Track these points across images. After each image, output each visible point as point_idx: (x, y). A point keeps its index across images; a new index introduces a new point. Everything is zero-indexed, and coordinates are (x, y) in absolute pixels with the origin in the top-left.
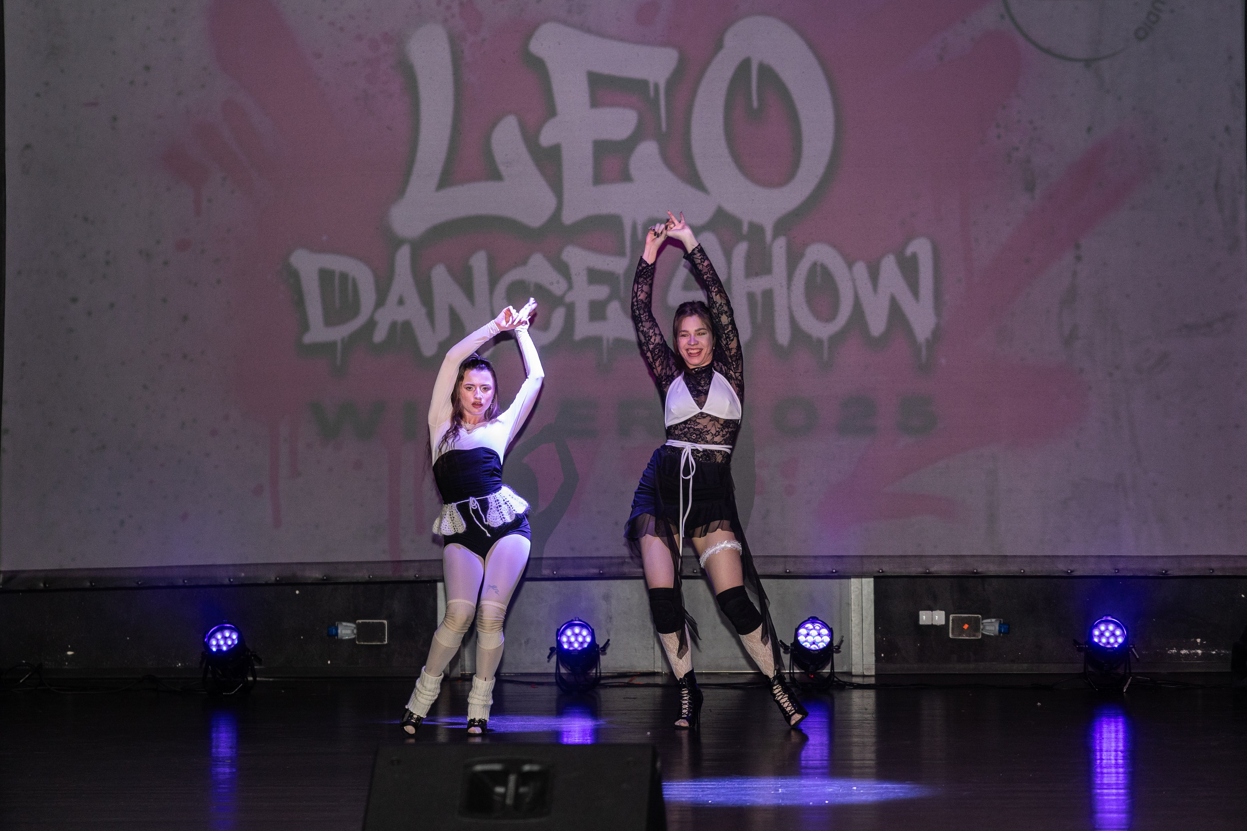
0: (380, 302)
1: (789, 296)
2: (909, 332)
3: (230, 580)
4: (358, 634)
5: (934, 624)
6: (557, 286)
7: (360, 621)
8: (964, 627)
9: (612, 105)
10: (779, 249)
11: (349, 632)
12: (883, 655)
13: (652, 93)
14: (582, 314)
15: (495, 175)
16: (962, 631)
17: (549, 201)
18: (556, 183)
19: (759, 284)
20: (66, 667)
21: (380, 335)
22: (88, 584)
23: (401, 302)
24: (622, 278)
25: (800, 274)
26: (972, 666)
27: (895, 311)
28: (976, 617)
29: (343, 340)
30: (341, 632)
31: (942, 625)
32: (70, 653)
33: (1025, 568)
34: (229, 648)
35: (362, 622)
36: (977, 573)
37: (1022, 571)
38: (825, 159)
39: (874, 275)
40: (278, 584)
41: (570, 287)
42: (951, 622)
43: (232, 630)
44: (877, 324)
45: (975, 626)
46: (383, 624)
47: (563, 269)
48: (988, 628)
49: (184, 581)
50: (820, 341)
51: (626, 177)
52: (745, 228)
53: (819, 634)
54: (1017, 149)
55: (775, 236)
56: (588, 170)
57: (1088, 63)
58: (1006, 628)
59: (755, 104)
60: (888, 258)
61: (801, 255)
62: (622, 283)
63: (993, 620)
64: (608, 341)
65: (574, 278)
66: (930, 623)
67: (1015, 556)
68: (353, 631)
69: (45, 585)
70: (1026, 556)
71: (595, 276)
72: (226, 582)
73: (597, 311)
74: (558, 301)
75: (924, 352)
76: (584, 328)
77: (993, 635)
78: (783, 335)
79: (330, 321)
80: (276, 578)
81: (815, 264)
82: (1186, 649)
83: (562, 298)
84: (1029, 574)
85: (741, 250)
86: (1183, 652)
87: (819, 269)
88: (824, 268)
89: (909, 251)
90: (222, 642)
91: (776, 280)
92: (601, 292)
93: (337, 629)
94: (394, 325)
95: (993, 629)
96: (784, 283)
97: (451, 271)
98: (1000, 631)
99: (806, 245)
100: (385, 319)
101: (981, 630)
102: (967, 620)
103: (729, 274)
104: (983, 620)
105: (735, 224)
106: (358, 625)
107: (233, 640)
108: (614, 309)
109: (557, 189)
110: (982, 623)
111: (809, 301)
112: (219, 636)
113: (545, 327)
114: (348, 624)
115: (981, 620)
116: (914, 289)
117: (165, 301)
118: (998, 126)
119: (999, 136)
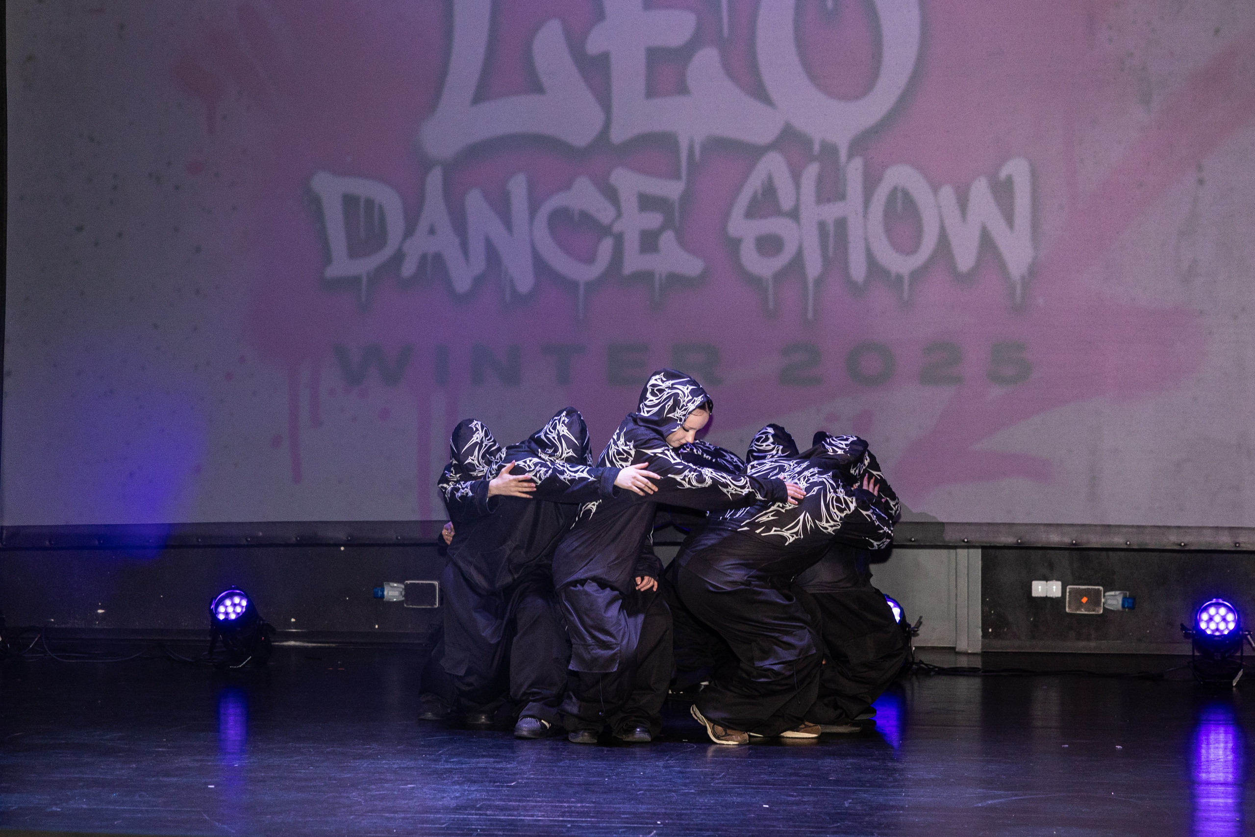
0: (409, 231)
1: (865, 226)
2: (1002, 267)
3: (247, 541)
4: (405, 596)
5: (1048, 596)
6: (604, 213)
7: (408, 582)
8: (1082, 600)
9: (667, 6)
10: (854, 171)
11: (396, 593)
12: (990, 630)
14: (632, 242)
15: (536, 87)
16: (1080, 605)
17: (595, 117)
18: (604, 99)
19: (831, 212)
20: (97, 627)
21: (408, 269)
22: (97, 542)
23: (432, 231)
24: (676, 205)
25: (878, 201)
26: (1093, 644)
27: (987, 242)
28: (1095, 589)
29: (368, 274)
30: (388, 593)
31: (1058, 598)
32: (100, 611)
33: (1133, 540)
34: (238, 617)
35: (411, 583)
36: (1075, 544)
37: (1128, 543)
38: (908, 67)
39: (963, 201)
40: (299, 544)
41: (619, 215)
42: (1068, 594)
43: (242, 596)
44: (965, 259)
45: (1095, 600)
46: (433, 586)
47: (611, 195)
48: (1109, 602)
49: (199, 540)
50: (899, 278)
51: (682, 89)
52: (817, 147)
54: (1131, 55)
55: (850, 156)
56: (640, 83)
58: (1131, 603)
59: (830, 4)
60: (980, 181)
61: (880, 179)
62: (677, 210)
63: (1117, 593)
64: (660, 276)
65: (622, 203)
66: (1045, 596)
67: (1119, 526)
68: (401, 593)
69: (50, 542)
70: (1133, 527)
71: (647, 202)
72: (244, 542)
73: (649, 242)
74: (605, 231)
75: (1019, 290)
76: (633, 262)
77: (1116, 610)
78: (858, 269)
79: (354, 253)
80: (296, 538)
81: (895, 189)
83: (610, 227)
84: (1135, 547)
85: (811, 172)
87: (899, 195)
88: (906, 194)
89: (1003, 174)
90: (230, 609)
91: (851, 206)
92: (654, 220)
93: (383, 591)
94: (424, 257)
95: (1116, 603)
96: (860, 209)
97: (487, 197)
98: (1124, 605)
99: (885, 167)
100: (415, 248)
101: (1102, 604)
102: (1087, 593)
103: (798, 200)
104: (1104, 593)
105: (804, 142)
106: (406, 586)
107: (242, 607)
108: (668, 239)
109: (606, 104)
110: (1104, 596)
111: (889, 231)
112: (228, 602)
113: (590, 259)
114: (395, 585)
115: (1102, 593)
116: (1009, 218)
117: (176, 229)
118: (1110, 28)
119: (1111, 40)
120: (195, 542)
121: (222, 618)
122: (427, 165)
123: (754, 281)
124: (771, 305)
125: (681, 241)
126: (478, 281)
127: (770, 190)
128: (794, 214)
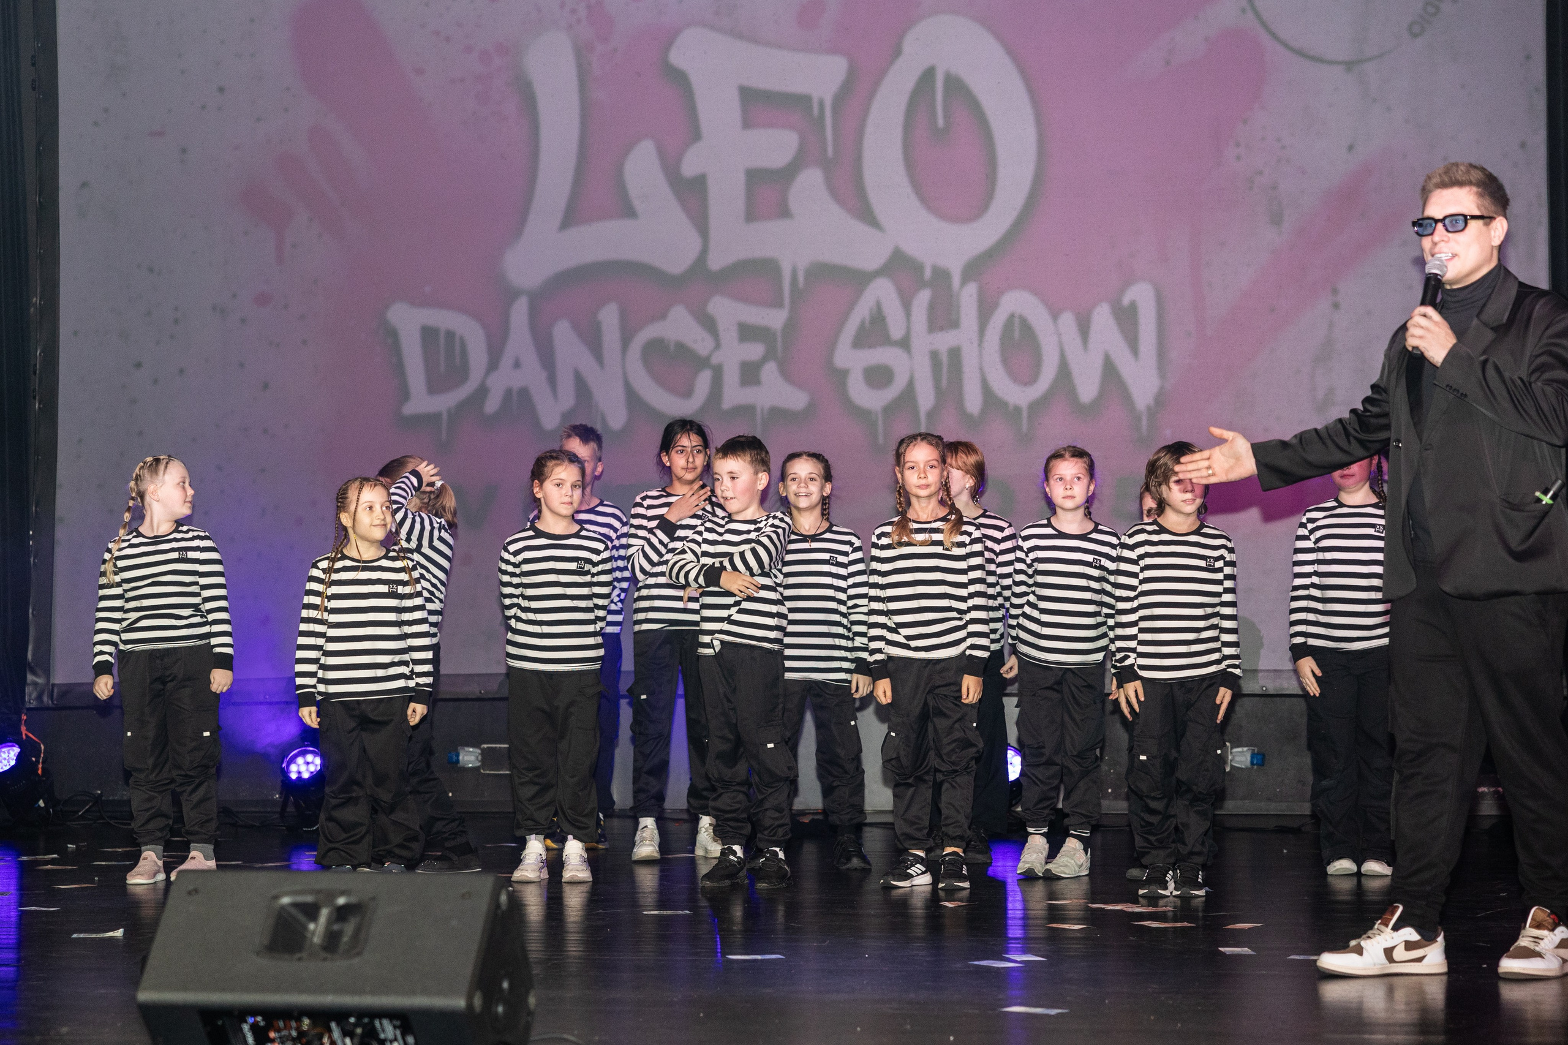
0: (493, 365)
1: (981, 355)
2: (1127, 397)
4: (482, 761)
6: (701, 343)
7: (485, 746)
9: (767, 125)
10: (968, 297)
11: (472, 758)
12: (1110, 791)
13: (816, 111)
14: (731, 376)
15: (628, 211)
17: (693, 242)
18: (701, 222)
19: (944, 341)
21: (492, 405)
23: (517, 365)
24: (779, 334)
25: (994, 328)
27: (1110, 370)
29: (449, 411)
30: (463, 758)
33: (1267, 685)
34: (310, 775)
35: (488, 747)
37: (1264, 689)
38: (1025, 187)
39: (1084, 328)
41: (718, 346)
44: (1087, 389)
47: (709, 324)
48: (1238, 758)
50: (1018, 409)
51: (784, 212)
52: (928, 273)
54: (1261, 173)
55: (964, 282)
56: (740, 204)
57: (1349, 65)
58: (1260, 758)
59: (941, 122)
60: (1102, 307)
61: (995, 305)
62: (779, 340)
63: (1245, 748)
64: (762, 410)
65: (722, 334)
67: (1255, 671)
68: (477, 757)
70: (1267, 670)
71: (747, 332)
73: (750, 374)
74: (703, 362)
75: (1144, 422)
76: (734, 395)
77: (1244, 767)
78: (973, 402)
79: (434, 387)
81: (1012, 316)
83: (708, 358)
84: (1272, 692)
85: (923, 297)
87: (1017, 321)
88: (1024, 322)
89: (1126, 300)
91: (965, 335)
92: (755, 351)
93: (458, 756)
94: (509, 392)
95: (1244, 759)
96: (975, 337)
97: (575, 326)
98: (1252, 762)
99: (1001, 293)
100: (500, 383)
103: (908, 327)
105: (916, 267)
106: (483, 750)
107: (316, 765)
108: (770, 371)
109: (703, 228)
111: (1005, 361)
112: (300, 760)
114: (471, 750)
116: (1133, 344)
117: (242, 365)
118: (1238, 145)
119: (1238, 158)
120: (261, 699)
121: (294, 776)
123: (862, 414)
124: (881, 440)
125: (786, 374)
127: (878, 318)
128: (905, 344)
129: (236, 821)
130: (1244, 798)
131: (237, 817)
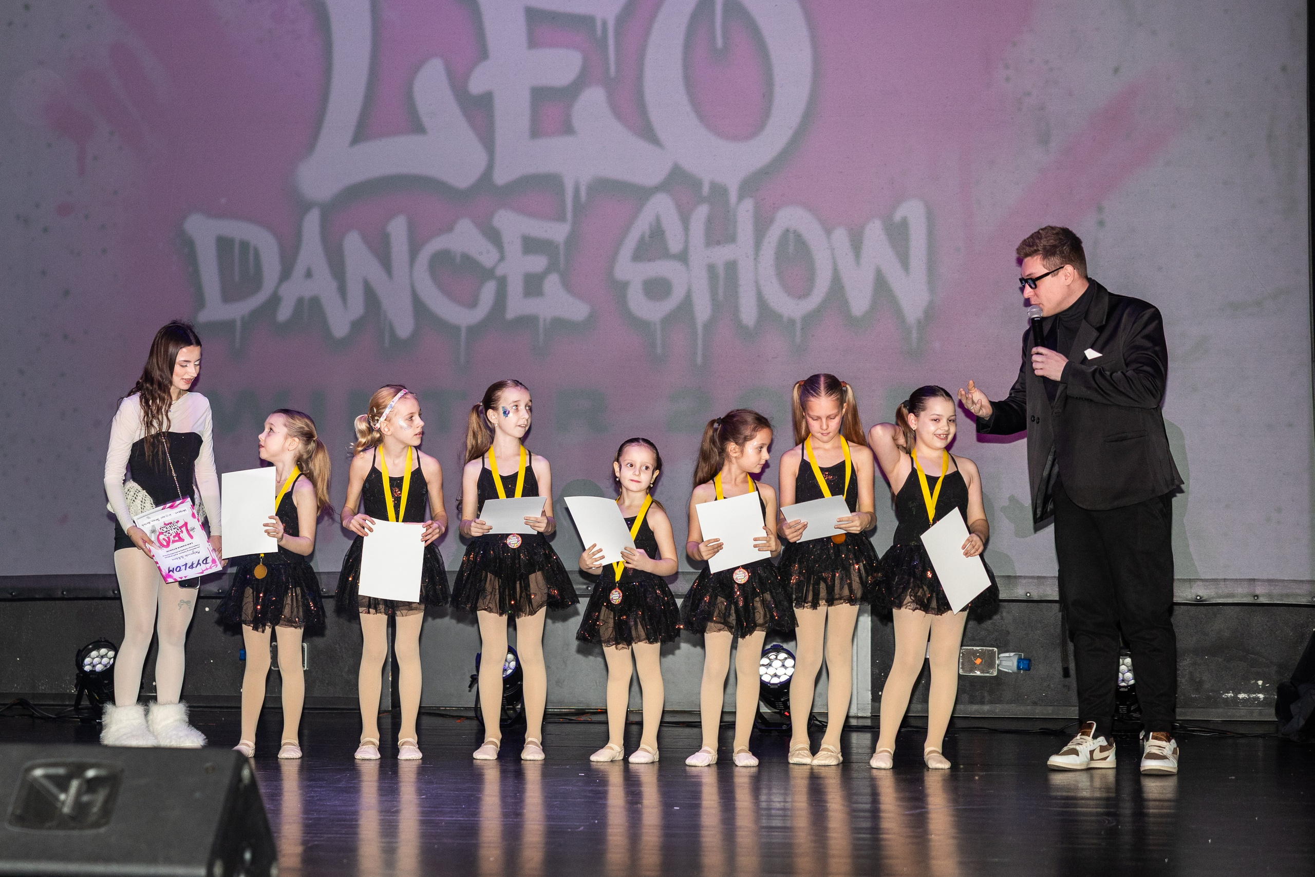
0: (286, 274)
1: (756, 268)
2: (898, 312)
6: (486, 255)
8: (976, 662)
9: (552, 45)
10: (745, 212)
13: (599, 32)
14: (515, 287)
15: (417, 127)
16: (974, 666)
17: (477, 158)
18: (487, 139)
19: (721, 254)
21: (284, 313)
23: (309, 274)
24: (562, 247)
25: (770, 243)
26: (986, 708)
27: (881, 284)
28: (990, 650)
29: (243, 318)
33: (1031, 591)
34: (105, 668)
37: (1028, 595)
38: (801, 106)
39: (857, 244)
41: (502, 258)
43: (109, 648)
44: (860, 302)
45: (990, 660)
47: (494, 237)
48: (1004, 663)
49: (62, 593)
50: (792, 322)
51: (567, 129)
52: (706, 189)
53: (783, 666)
54: (1029, 94)
55: (741, 198)
56: (524, 123)
58: (1026, 664)
59: (720, 43)
60: (874, 223)
61: (771, 221)
62: (562, 253)
63: (1012, 654)
64: (545, 320)
65: (506, 245)
67: (1019, 577)
70: (1032, 577)
71: (531, 245)
72: (110, 594)
73: (533, 285)
74: (487, 274)
75: (914, 335)
76: (517, 306)
77: (1011, 671)
78: (748, 314)
79: (229, 295)
81: (788, 231)
82: (1244, 693)
83: (493, 270)
84: (1036, 598)
85: (701, 213)
86: (1241, 696)
87: (791, 236)
88: (798, 237)
89: (898, 217)
91: (741, 249)
92: (538, 263)
94: (300, 301)
95: (1011, 665)
96: (751, 253)
97: (366, 239)
98: (1019, 668)
99: (776, 209)
100: (291, 293)
101: (996, 666)
102: (982, 655)
103: (686, 242)
104: (999, 654)
105: (694, 183)
108: (552, 283)
109: (489, 144)
110: (998, 658)
111: (780, 274)
112: (94, 654)
113: (473, 304)
115: (997, 654)
116: (904, 261)
117: (44, 273)
118: (1007, 67)
119: (1008, 79)
120: (59, 594)
121: (87, 668)
122: (305, 207)
123: (642, 326)
124: (659, 350)
125: (567, 285)
126: (357, 326)
127: (657, 233)
128: (683, 257)
129: (33, 713)
130: (1010, 702)
131: (33, 708)
